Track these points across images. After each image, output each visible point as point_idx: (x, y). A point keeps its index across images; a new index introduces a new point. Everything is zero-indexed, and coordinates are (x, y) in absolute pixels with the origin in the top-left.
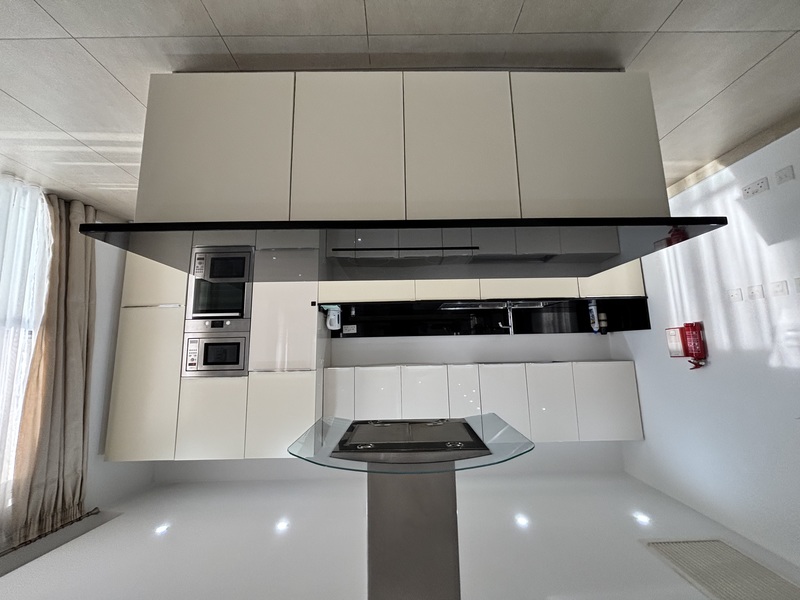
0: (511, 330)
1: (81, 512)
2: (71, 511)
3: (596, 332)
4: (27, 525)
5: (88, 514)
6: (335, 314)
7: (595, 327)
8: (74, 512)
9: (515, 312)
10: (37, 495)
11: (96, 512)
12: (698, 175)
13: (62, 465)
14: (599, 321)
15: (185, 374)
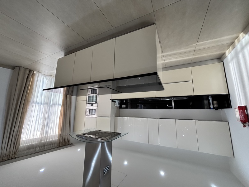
0: (173, 107)
1: (69, 143)
2: (67, 143)
3: (212, 109)
4: (60, 144)
5: (71, 144)
6: (117, 102)
7: (212, 106)
8: (68, 143)
9: (175, 101)
10: (61, 138)
11: (72, 144)
12: (238, 40)
13: (65, 133)
14: (213, 104)
15: (86, 116)
